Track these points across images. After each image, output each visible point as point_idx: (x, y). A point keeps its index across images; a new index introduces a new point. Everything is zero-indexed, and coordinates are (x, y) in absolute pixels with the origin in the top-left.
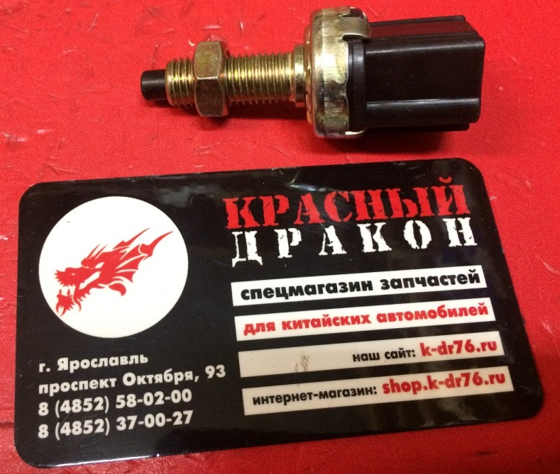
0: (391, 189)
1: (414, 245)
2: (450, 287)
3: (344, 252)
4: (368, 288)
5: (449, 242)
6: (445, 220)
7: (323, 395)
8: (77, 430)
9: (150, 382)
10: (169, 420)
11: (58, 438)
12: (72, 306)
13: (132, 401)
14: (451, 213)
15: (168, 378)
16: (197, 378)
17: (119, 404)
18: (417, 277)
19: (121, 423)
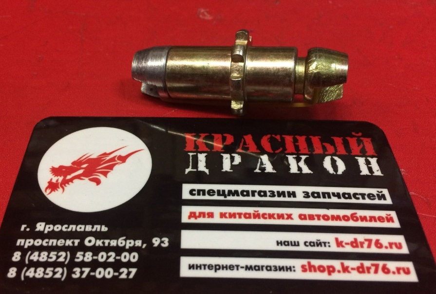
0: (314, 136)
1: (331, 171)
2: (361, 201)
3: (275, 171)
4: (292, 196)
5: (361, 172)
6: (357, 158)
7: (248, 268)
8: (39, 274)
9: (106, 244)
10: (116, 274)
11: (23, 278)
12: (58, 189)
13: (89, 258)
14: (361, 154)
15: (121, 243)
16: (144, 246)
17: (78, 258)
18: (333, 192)
19: (76, 273)
